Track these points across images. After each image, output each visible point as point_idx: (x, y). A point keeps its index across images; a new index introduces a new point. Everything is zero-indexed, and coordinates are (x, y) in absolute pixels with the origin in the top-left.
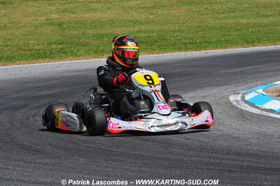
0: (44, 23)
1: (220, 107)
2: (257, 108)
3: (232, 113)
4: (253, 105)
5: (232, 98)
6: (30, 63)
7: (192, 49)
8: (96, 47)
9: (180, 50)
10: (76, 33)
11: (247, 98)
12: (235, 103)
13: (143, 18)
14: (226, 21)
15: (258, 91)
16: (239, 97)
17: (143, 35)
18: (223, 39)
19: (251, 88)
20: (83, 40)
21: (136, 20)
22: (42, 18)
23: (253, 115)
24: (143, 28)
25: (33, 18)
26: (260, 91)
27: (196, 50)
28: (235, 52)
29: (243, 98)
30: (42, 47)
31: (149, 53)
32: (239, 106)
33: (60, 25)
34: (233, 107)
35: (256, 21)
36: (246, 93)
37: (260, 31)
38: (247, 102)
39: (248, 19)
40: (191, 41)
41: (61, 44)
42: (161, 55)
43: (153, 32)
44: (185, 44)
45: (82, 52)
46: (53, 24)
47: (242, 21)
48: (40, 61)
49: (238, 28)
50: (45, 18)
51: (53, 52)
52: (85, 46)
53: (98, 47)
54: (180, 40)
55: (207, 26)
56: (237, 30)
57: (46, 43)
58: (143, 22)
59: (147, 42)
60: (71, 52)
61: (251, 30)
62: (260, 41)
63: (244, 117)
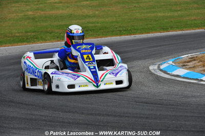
0: (23, 18)
1: (143, 74)
2: (168, 74)
3: (151, 78)
4: (165, 72)
5: (151, 68)
6: (12, 46)
7: (125, 35)
8: (58, 34)
9: (117, 35)
10: (45, 24)
11: (162, 67)
12: (153, 71)
13: (91, 13)
14: (149, 15)
15: (169, 62)
16: (156, 67)
17: (91, 25)
18: (146, 27)
19: (165, 61)
20: (49, 29)
21: (87, 15)
22: (21, 15)
23: (165, 79)
24: (91, 20)
25: (15, 15)
26: (171, 62)
27: (128, 35)
28: (155, 36)
29: (159, 67)
30: (21, 34)
31: (95, 37)
32: (156, 73)
33: (33, 19)
34: (152, 74)
35: (169, 14)
36: (161, 64)
37: (171, 21)
38: (161, 70)
39: (164, 13)
40: (124, 29)
41: (34, 32)
42: (103, 38)
43: (98, 23)
44: (120, 31)
45: (49, 38)
46: (29, 19)
47: (160, 14)
48: (20, 44)
49: (157, 19)
50: (23, 14)
51: (29, 37)
52: (51, 33)
53: (60, 33)
54: (116, 28)
55: (135, 19)
56: (156, 21)
57: (24, 31)
58: (91, 16)
59: (94, 30)
60: (41, 37)
61: (165, 20)
62: (172, 28)
63: (159, 80)
